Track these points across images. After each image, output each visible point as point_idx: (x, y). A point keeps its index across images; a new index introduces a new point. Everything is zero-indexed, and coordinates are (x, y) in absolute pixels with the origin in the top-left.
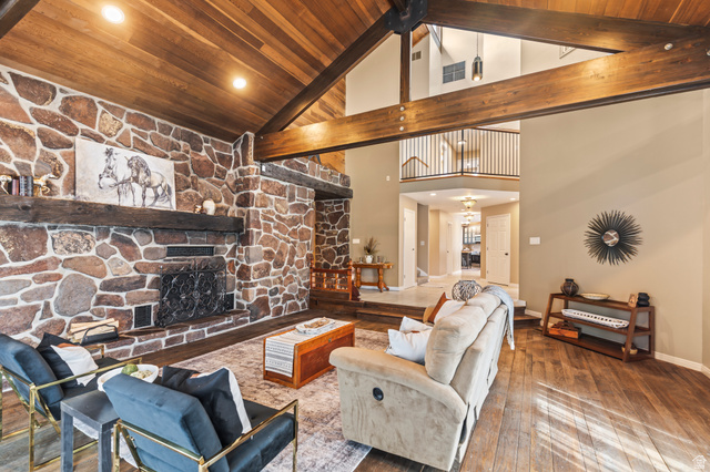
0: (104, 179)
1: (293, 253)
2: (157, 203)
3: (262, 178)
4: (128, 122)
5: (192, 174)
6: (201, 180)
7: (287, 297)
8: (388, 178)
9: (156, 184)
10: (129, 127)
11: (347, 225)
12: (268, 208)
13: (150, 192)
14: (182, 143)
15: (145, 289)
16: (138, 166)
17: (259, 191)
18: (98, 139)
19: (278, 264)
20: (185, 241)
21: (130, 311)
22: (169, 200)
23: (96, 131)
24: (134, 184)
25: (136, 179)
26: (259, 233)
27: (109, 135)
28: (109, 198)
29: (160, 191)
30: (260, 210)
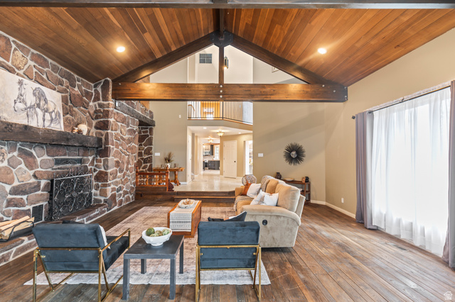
0: (18, 104)
1: (128, 163)
2: (52, 125)
3: (115, 111)
4: (32, 60)
5: (70, 104)
6: (75, 109)
7: (126, 193)
8: (180, 116)
9: (51, 110)
10: (32, 63)
11: (151, 144)
12: (117, 132)
14: (64, 80)
15: (40, 192)
16: (40, 96)
17: (113, 119)
18: (11, 71)
19: (121, 171)
20: (65, 155)
21: (29, 210)
22: (59, 123)
23: (10, 64)
24: (38, 109)
25: (38, 106)
26: (113, 149)
27: (19, 68)
28: (21, 120)
29: (53, 115)
30: (113, 132)
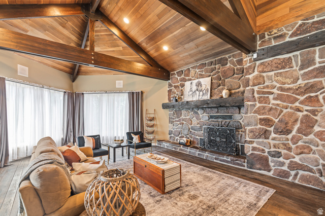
0: (190, 93)
3: (258, 63)
5: (222, 79)
6: (226, 80)
9: (203, 89)
10: (197, 71)
12: (266, 84)
13: (201, 93)
14: (217, 66)
15: (202, 132)
16: (199, 84)
17: (256, 73)
18: (190, 80)
20: (217, 113)
21: (198, 139)
22: (207, 94)
23: (190, 77)
25: (197, 90)
26: (254, 105)
27: (193, 77)
29: (204, 92)
30: (256, 88)
